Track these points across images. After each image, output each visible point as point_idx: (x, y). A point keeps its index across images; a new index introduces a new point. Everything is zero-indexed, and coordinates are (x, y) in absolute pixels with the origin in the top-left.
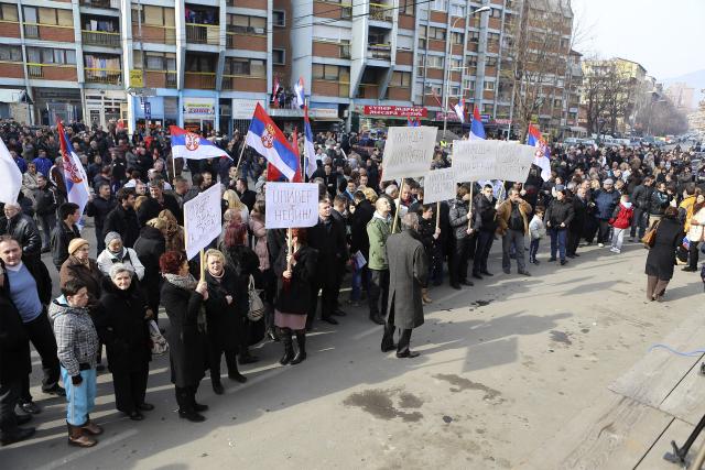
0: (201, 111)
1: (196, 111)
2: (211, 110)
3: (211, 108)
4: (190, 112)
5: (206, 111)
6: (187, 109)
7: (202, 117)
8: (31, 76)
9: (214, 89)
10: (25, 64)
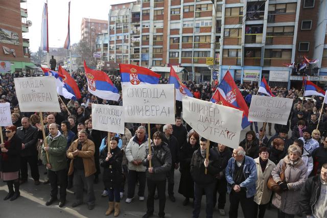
0: (252, 77)
1: (250, 77)
2: (257, 76)
3: (257, 75)
4: (247, 77)
5: (255, 77)
6: (245, 75)
7: (252, 80)
8: (194, 62)
9: (260, 66)
10: (193, 58)
